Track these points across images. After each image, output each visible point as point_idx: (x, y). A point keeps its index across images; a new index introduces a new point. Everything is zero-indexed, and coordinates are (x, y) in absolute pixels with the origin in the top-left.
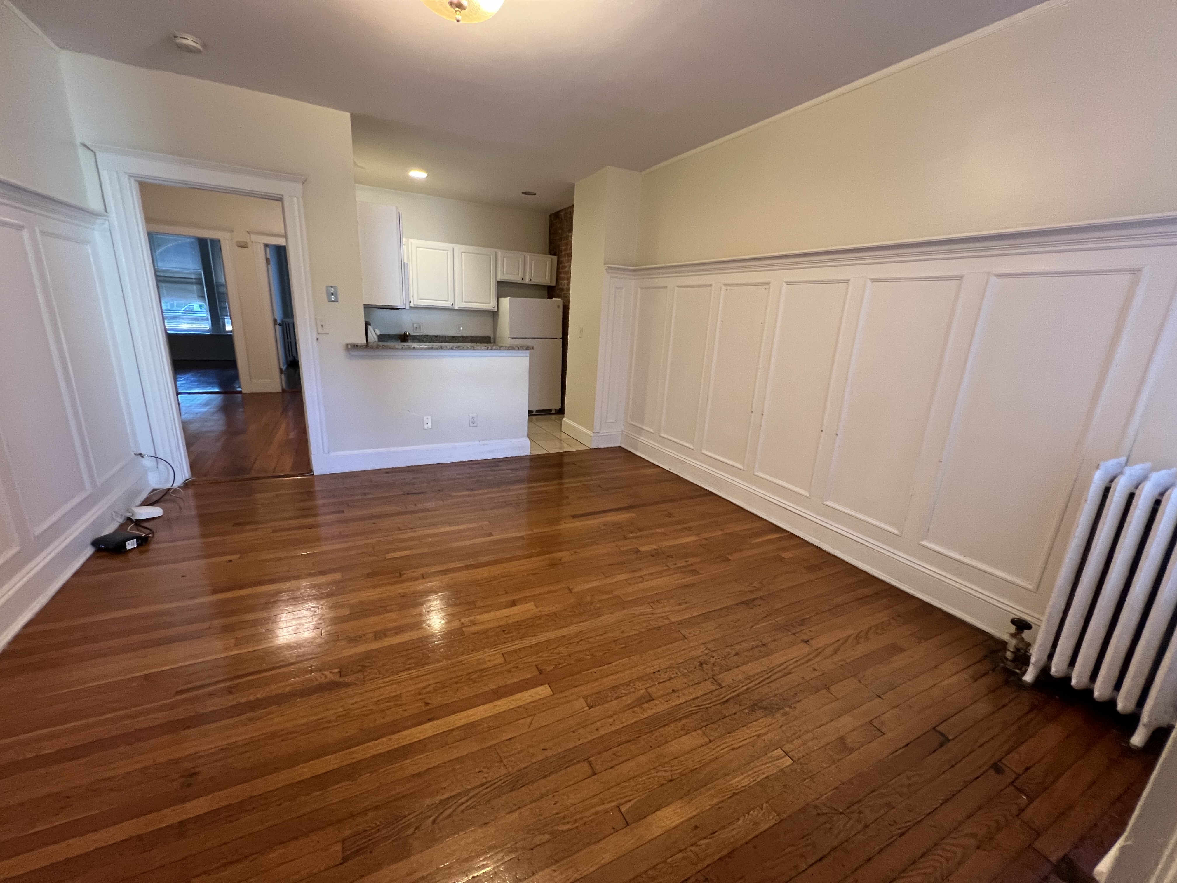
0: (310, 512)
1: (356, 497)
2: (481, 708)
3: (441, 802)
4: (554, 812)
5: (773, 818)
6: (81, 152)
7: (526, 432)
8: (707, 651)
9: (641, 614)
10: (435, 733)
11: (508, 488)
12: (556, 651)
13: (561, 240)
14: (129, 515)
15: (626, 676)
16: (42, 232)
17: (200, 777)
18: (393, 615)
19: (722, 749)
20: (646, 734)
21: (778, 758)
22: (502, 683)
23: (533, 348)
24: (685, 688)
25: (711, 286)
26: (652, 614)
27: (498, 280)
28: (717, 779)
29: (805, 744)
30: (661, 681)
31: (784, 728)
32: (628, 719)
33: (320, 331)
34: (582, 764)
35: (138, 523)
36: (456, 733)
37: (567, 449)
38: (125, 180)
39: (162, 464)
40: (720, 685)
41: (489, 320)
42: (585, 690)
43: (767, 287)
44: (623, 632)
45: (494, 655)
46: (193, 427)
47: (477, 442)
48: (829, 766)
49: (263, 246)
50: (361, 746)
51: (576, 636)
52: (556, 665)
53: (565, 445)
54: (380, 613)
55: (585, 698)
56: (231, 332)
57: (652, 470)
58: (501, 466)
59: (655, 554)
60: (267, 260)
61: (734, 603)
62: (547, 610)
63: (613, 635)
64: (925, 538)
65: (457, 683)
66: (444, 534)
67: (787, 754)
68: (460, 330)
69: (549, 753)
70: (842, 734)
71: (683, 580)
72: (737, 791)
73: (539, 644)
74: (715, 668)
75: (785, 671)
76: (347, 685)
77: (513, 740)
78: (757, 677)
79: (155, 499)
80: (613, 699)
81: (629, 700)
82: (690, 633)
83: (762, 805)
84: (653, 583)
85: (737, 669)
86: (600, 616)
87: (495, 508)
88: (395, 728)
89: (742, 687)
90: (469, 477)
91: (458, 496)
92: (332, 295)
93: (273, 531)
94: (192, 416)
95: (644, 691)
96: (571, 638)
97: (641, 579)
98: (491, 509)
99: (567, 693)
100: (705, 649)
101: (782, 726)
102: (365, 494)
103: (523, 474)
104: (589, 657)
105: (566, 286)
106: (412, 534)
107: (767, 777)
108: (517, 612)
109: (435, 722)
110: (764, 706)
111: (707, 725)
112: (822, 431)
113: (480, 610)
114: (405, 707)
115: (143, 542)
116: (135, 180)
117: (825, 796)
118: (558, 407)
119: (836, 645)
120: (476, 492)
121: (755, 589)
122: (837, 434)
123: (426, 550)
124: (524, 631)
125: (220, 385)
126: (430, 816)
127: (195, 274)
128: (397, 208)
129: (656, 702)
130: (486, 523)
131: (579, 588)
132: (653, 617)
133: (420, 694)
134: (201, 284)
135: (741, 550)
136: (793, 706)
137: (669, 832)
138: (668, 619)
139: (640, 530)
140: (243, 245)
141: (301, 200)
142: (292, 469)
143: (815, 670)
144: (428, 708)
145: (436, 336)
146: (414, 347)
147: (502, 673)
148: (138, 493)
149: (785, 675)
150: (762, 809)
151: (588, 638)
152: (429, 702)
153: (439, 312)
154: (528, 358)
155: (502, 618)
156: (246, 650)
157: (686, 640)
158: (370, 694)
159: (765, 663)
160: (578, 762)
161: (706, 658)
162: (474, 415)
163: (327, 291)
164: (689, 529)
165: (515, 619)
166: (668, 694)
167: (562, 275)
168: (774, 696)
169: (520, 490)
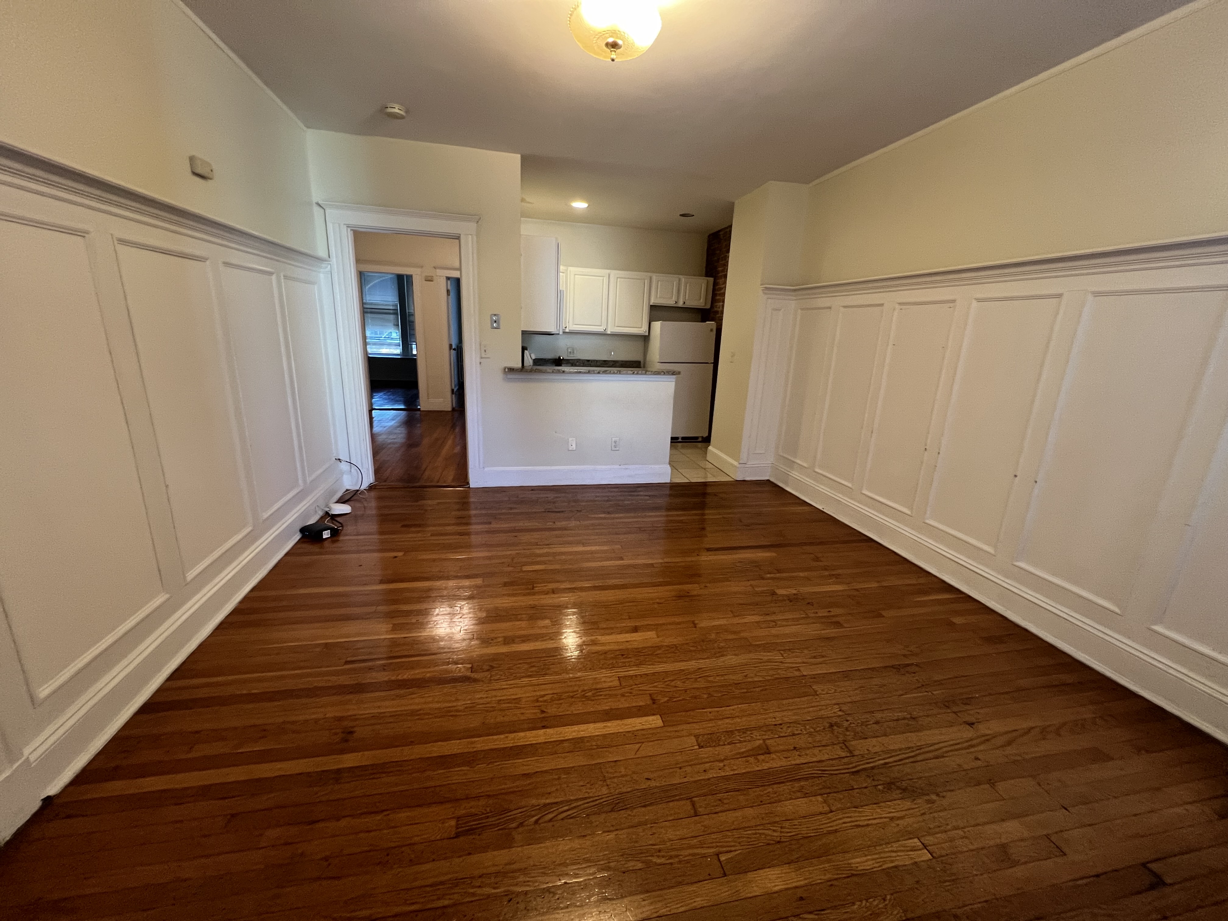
0: (464, 520)
1: (503, 511)
2: (592, 726)
3: (545, 805)
4: (651, 842)
5: (897, 914)
6: (316, 209)
7: (667, 460)
8: (840, 713)
9: (769, 661)
10: (547, 740)
11: (643, 514)
12: (673, 684)
13: (718, 261)
14: (327, 509)
15: (742, 722)
16: (286, 277)
17: (355, 735)
18: (523, 624)
19: (844, 823)
20: (758, 786)
21: (913, 849)
22: (614, 705)
23: (679, 373)
24: (809, 748)
25: (882, 305)
26: (781, 662)
27: (651, 304)
28: (834, 854)
29: (951, 841)
30: (781, 735)
31: (926, 817)
32: (740, 767)
33: (483, 356)
34: (684, 802)
35: (334, 517)
36: (566, 744)
37: (711, 479)
38: (344, 229)
39: (354, 469)
40: (851, 752)
41: (640, 344)
42: (697, 729)
43: (951, 305)
44: (746, 676)
45: (610, 677)
46: (380, 439)
47: (618, 467)
48: (982, 875)
49: (445, 278)
50: (481, 738)
51: (695, 672)
52: (670, 697)
53: (709, 475)
54: (510, 620)
55: (697, 736)
56: (415, 355)
57: (804, 508)
58: (640, 491)
59: (793, 599)
60: (448, 291)
61: (881, 665)
62: (668, 641)
63: (734, 678)
64: (1159, 621)
65: (572, 697)
66: (577, 553)
67: (925, 847)
68: (611, 355)
69: (653, 784)
70: (1004, 841)
71: (823, 632)
72: (855, 873)
73: (656, 674)
74: (848, 733)
75: (936, 753)
76: (475, 680)
77: (618, 763)
78: (899, 753)
79: (347, 497)
80: (726, 743)
81: (744, 748)
82: (823, 690)
83: (886, 895)
84: (787, 630)
85: (875, 739)
86: (723, 656)
87: (629, 533)
88: (513, 728)
89: (879, 760)
90: (607, 501)
91: (595, 517)
92: (496, 323)
93: (432, 535)
94: (381, 429)
95: (761, 742)
96: (690, 673)
97: (774, 624)
98: (625, 534)
99: (680, 728)
100: (838, 709)
101: (924, 814)
102: (511, 509)
103: (661, 501)
104: (705, 696)
105: (721, 308)
106: (548, 550)
107: (896, 867)
108: (637, 639)
109: (548, 730)
110: (903, 787)
111: (830, 793)
112: (1016, 476)
113: (602, 631)
114: (523, 711)
115: (335, 533)
116: (351, 230)
117: (970, 907)
118: (706, 435)
119: (1014, 734)
120: (612, 516)
121: (910, 653)
122: (1036, 482)
123: (557, 567)
124: (642, 658)
125: (405, 403)
126: (533, 816)
127: (393, 306)
128: (557, 239)
129: (773, 756)
130: (619, 546)
131: (704, 623)
132: (783, 666)
133: (537, 701)
134: (397, 314)
135: (899, 608)
136: (941, 794)
137: (770, 895)
138: (799, 670)
139: (779, 571)
140: (429, 279)
141: (475, 238)
142: (453, 480)
143: (977, 759)
144: (543, 715)
145: (588, 361)
146: (564, 371)
147: (616, 695)
148: (334, 492)
149: (937, 757)
150: (884, 900)
151: (707, 676)
152: (545, 710)
153: (593, 337)
154: (674, 383)
155: (623, 642)
156: (399, 636)
157: (817, 697)
158: (494, 693)
159: (914, 739)
160: (681, 799)
161: (838, 720)
162: (617, 439)
163: (491, 318)
164: (837, 576)
165: (635, 645)
166: (788, 750)
167: (718, 298)
168: (918, 778)
169: (657, 518)
